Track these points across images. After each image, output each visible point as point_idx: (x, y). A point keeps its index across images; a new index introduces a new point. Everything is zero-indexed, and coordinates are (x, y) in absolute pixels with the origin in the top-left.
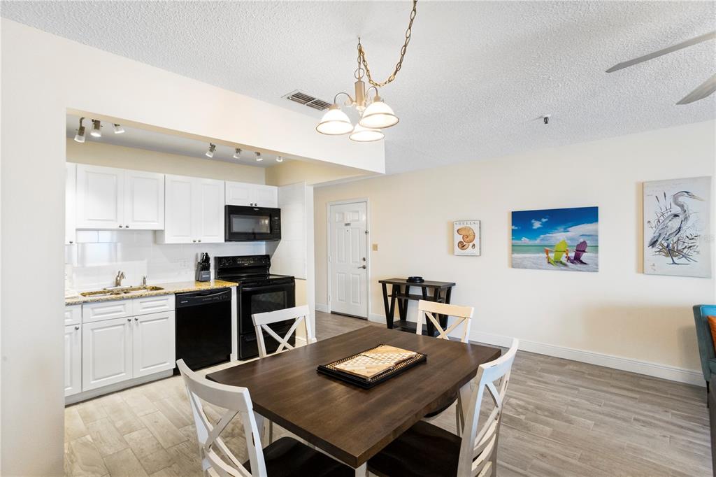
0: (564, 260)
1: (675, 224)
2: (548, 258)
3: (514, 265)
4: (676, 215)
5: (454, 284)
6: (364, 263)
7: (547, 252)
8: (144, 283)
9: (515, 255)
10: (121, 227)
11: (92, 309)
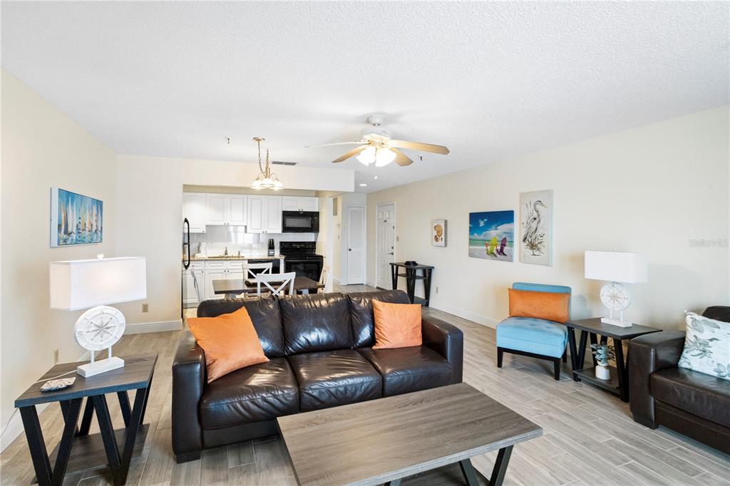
0: (495, 252)
1: (534, 225)
2: (487, 250)
3: (471, 255)
4: (535, 219)
5: (433, 268)
6: (391, 251)
7: (487, 245)
9: (471, 247)
10: (225, 224)
11: (209, 263)
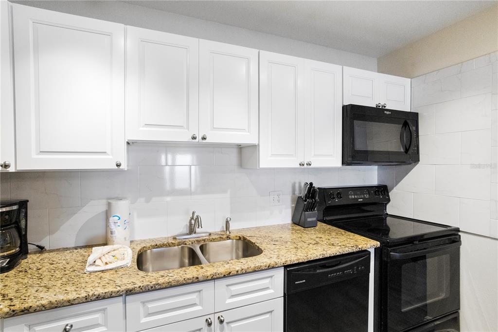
8: (227, 227)
10: (194, 138)
11: (143, 303)
